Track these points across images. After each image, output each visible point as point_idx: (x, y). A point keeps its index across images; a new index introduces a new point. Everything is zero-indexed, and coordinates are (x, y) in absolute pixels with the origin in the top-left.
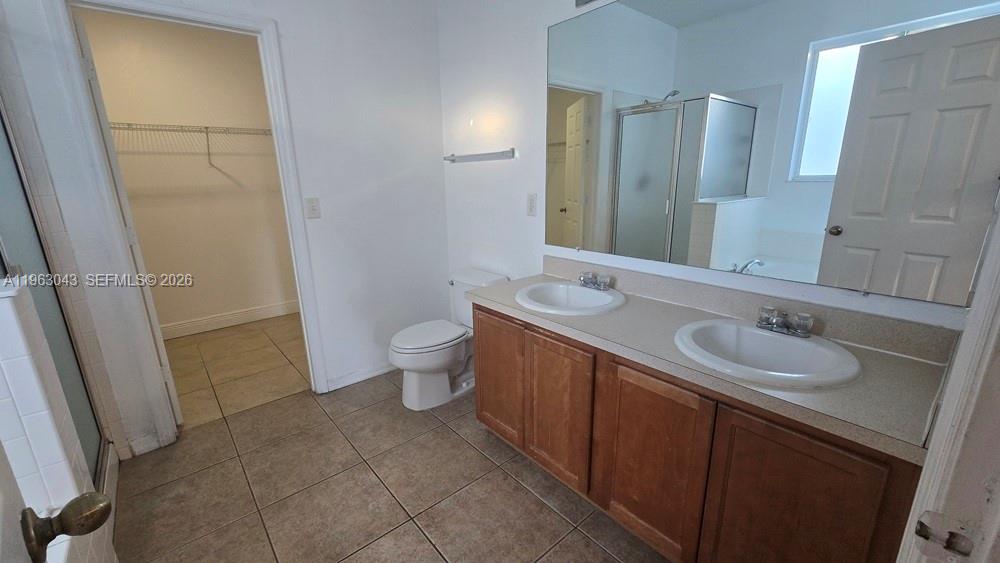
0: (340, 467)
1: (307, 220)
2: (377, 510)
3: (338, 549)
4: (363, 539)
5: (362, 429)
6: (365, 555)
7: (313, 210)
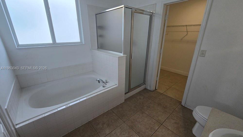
0: (157, 119)
1: (199, 56)
2: (146, 132)
3: (134, 127)
4: (138, 131)
5: (174, 120)
6: (134, 133)
7: (203, 54)
